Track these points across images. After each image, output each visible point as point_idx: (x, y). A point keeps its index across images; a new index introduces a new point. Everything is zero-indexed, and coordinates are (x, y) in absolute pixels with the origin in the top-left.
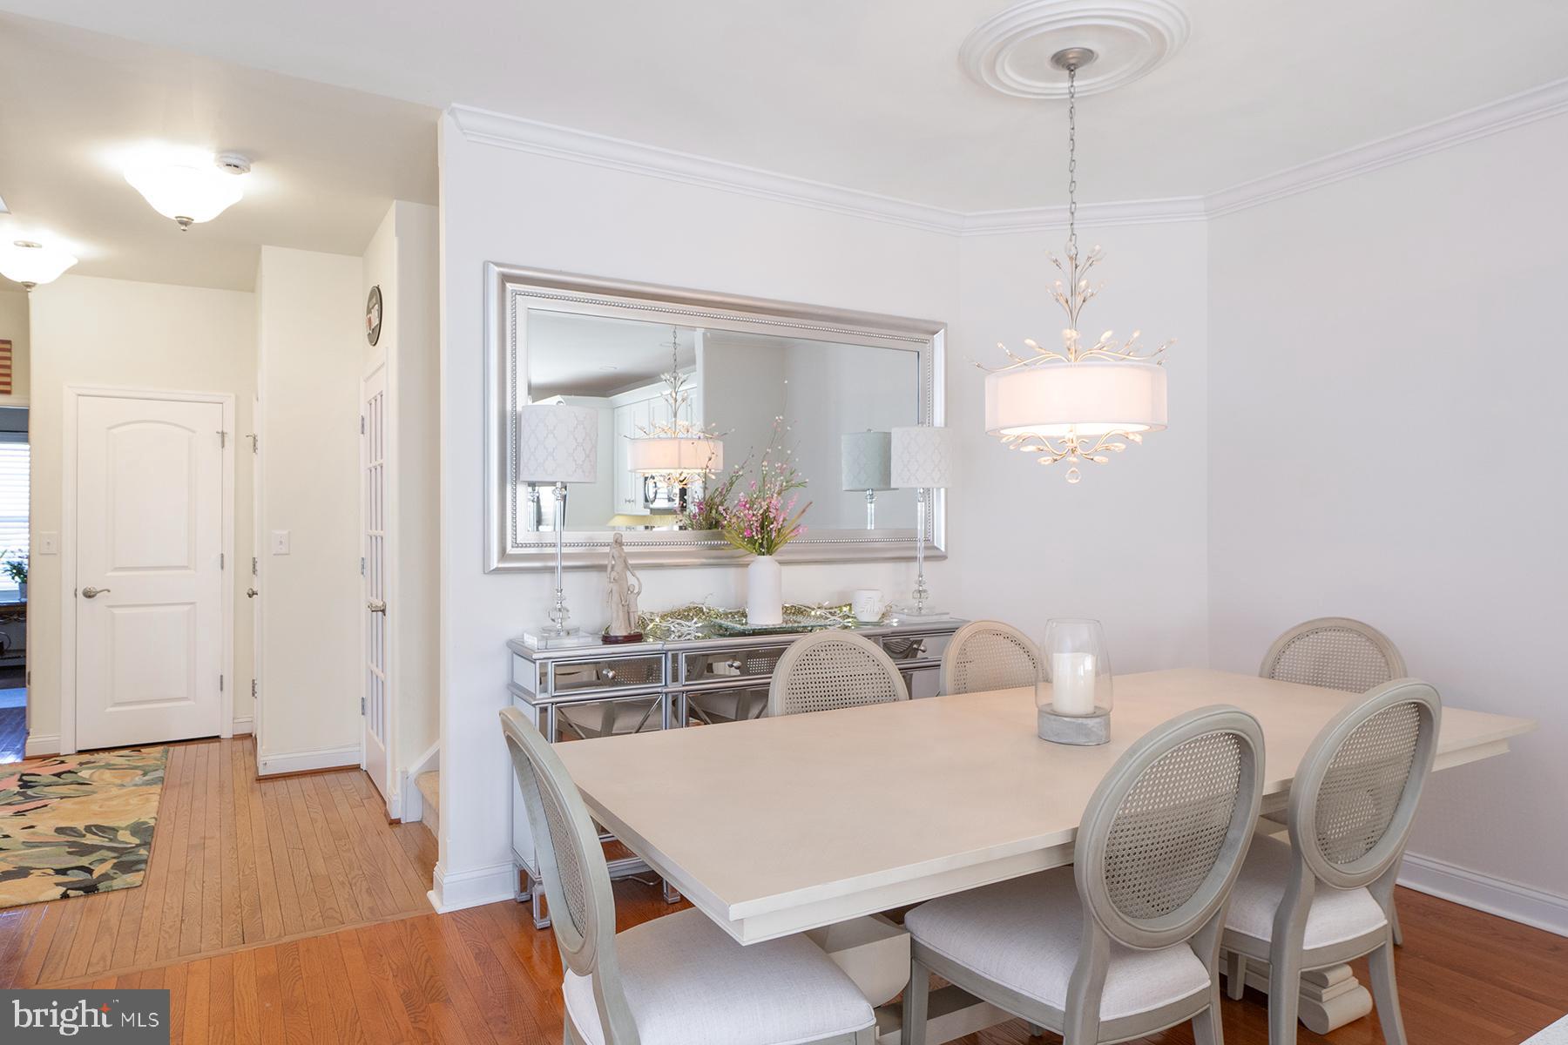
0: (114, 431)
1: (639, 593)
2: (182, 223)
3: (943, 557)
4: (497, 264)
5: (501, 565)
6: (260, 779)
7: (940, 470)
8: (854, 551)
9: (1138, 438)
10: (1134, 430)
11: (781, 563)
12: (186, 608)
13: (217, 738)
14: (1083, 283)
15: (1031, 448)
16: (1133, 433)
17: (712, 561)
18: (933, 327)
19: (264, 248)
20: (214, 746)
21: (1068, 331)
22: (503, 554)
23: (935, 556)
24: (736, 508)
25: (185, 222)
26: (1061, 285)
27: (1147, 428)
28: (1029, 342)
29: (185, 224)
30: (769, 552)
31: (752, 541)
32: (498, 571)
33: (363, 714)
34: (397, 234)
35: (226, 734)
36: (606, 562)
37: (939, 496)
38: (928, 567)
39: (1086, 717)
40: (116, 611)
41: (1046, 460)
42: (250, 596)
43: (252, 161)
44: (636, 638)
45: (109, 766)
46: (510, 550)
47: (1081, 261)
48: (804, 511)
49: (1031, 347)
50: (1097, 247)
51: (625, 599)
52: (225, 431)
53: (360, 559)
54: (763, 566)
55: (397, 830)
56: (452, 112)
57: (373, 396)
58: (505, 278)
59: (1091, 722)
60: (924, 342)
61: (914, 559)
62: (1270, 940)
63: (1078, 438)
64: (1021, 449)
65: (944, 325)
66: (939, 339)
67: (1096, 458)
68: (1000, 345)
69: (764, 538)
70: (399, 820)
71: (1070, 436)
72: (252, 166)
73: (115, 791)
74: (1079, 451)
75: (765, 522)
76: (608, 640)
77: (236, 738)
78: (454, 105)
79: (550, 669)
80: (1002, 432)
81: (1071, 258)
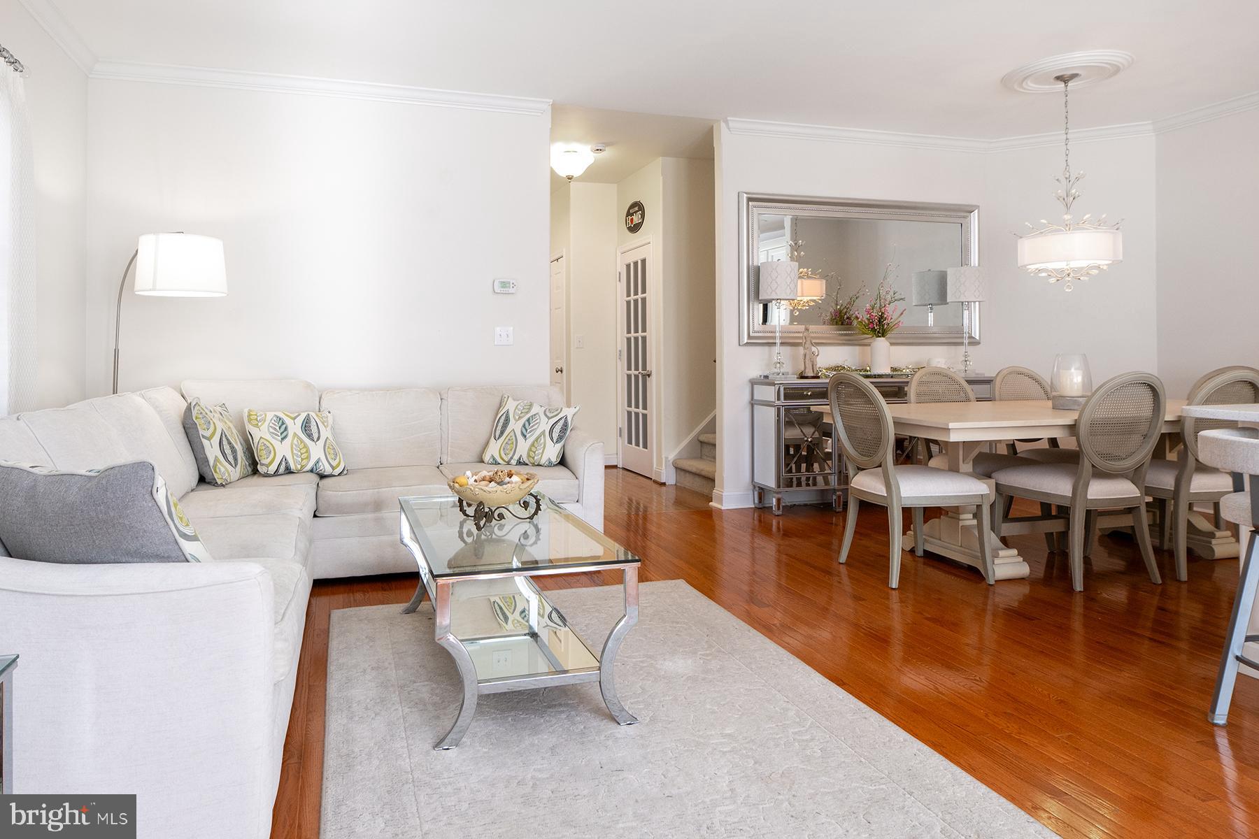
1: (817, 355)
2: (569, 179)
3: (978, 343)
4: (746, 193)
5: (749, 341)
7: (979, 291)
8: (920, 338)
9: (1105, 268)
10: (1104, 263)
11: (892, 344)
14: (1073, 191)
15: (1044, 274)
16: (1103, 265)
17: (844, 342)
18: (970, 209)
21: (1065, 216)
22: (749, 336)
23: (974, 342)
24: (861, 312)
26: (1061, 192)
27: (1110, 262)
28: (1043, 221)
29: (572, 179)
30: (883, 336)
31: (873, 330)
32: (747, 344)
33: (620, 436)
34: (662, 175)
36: (801, 341)
37: (975, 307)
38: (971, 349)
39: (1080, 397)
41: (1053, 280)
43: (607, 145)
44: (817, 377)
46: (751, 334)
47: (1072, 179)
48: (902, 314)
49: (1045, 224)
50: (1082, 172)
51: (810, 359)
54: (881, 343)
55: (664, 488)
56: (727, 122)
57: (635, 260)
58: (749, 200)
59: (1081, 399)
60: (965, 217)
61: (962, 344)
62: (1173, 489)
63: (1071, 268)
64: (1040, 275)
65: (977, 207)
66: (975, 216)
67: (1082, 278)
68: (1027, 223)
69: (879, 327)
70: (665, 482)
71: (1066, 267)
72: (608, 148)
74: (1072, 275)
75: (881, 318)
76: (802, 377)
78: (729, 118)
79: (782, 389)
80: (1028, 267)
81: (1066, 178)
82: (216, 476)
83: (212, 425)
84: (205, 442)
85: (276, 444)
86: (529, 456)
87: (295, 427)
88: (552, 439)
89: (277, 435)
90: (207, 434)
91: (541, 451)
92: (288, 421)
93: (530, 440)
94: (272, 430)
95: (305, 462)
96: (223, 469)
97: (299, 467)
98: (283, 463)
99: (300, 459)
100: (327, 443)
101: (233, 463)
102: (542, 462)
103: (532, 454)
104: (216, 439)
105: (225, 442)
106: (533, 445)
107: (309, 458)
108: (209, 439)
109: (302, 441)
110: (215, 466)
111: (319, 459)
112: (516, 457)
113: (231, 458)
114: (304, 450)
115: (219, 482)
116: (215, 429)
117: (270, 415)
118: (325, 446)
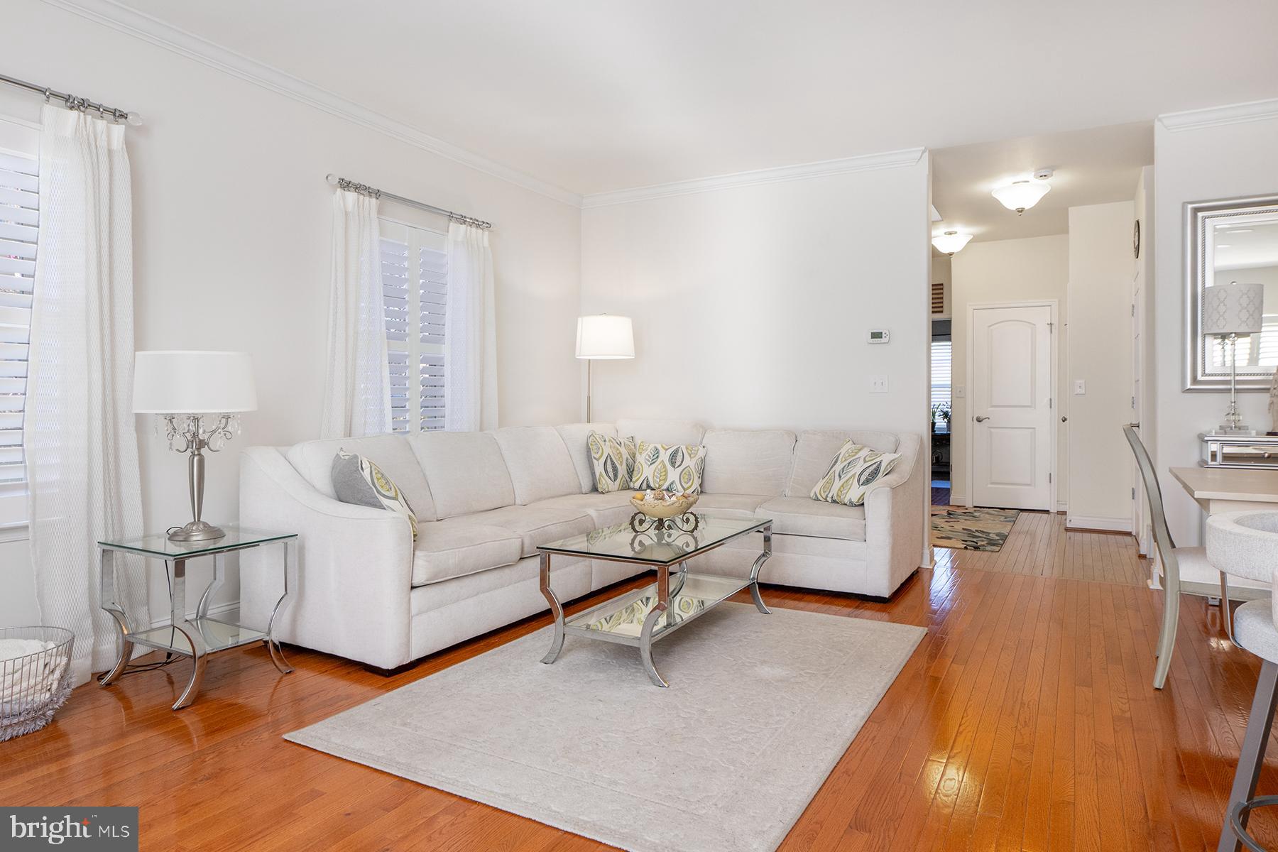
0: (991, 328)
2: (1019, 212)
4: (1190, 202)
5: (1192, 387)
6: (1068, 530)
12: (1031, 430)
13: (1047, 512)
19: (1070, 209)
20: (1045, 516)
22: (1195, 381)
25: (1021, 211)
29: (1021, 212)
32: (1190, 390)
33: (1133, 498)
34: (1145, 188)
35: (1053, 510)
40: (992, 430)
42: (1063, 421)
43: (1053, 170)
45: (988, 513)
46: (1200, 377)
52: (1052, 322)
53: (1131, 398)
55: (1143, 561)
56: (1160, 120)
58: (1196, 210)
70: (1146, 555)
72: (1054, 173)
73: (990, 521)
76: (1270, 434)
77: (1058, 513)
78: (1160, 116)
79: (1219, 448)
82: (599, 486)
83: (601, 450)
84: (595, 461)
85: (645, 466)
86: (838, 495)
87: (665, 456)
88: (858, 482)
89: (649, 461)
90: (597, 456)
91: (846, 491)
92: (662, 452)
93: (843, 480)
94: (647, 457)
95: (661, 483)
96: (604, 482)
97: (657, 486)
98: (645, 482)
99: (658, 480)
100: (686, 470)
101: (612, 478)
102: (846, 501)
103: (840, 493)
104: (603, 460)
105: (609, 462)
106: (842, 486)
107: (665, 480)
108: (598, 460)
109: (665, 466)
110: (600, 479)
111: (674, 481)
112: (830, 495)
113: (611, 475)
114: (664, 473)
115: (600, 490)
116: (602, 454)
117: (652, 446)
118: (682, 472)
